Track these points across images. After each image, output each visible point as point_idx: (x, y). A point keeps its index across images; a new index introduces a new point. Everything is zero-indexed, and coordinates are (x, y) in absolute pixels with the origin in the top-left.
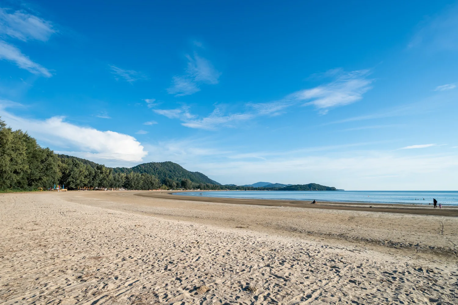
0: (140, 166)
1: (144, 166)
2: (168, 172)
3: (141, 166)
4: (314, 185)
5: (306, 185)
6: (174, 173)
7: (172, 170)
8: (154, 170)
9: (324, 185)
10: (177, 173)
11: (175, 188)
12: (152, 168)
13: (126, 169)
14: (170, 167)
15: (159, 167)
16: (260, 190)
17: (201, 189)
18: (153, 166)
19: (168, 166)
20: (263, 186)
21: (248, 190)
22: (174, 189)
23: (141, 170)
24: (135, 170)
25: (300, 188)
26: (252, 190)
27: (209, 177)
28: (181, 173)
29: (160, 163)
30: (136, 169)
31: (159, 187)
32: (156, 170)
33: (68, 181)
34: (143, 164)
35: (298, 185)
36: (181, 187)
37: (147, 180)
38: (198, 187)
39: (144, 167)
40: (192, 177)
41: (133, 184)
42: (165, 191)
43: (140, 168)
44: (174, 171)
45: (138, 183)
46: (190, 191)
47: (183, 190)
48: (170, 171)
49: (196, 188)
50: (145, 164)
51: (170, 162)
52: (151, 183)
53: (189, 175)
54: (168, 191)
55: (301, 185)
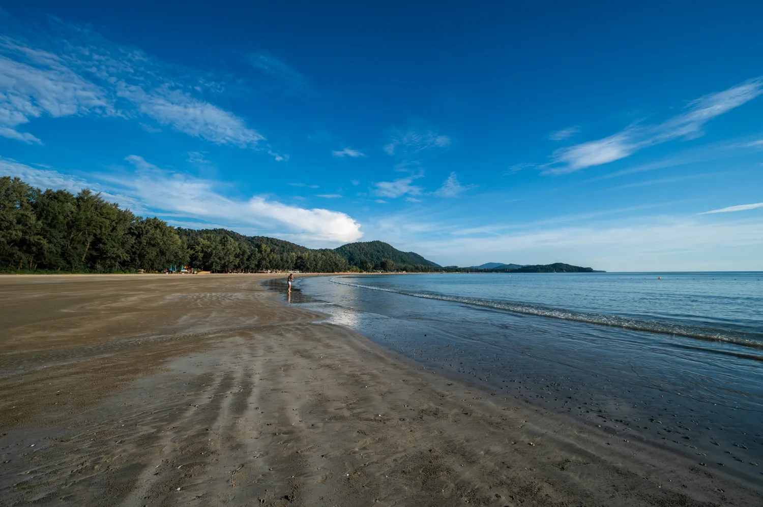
0: (344, 248)
2: (376, 253)
4: (561, 266)
5: (550, 265)
6: (382, 254)
7: (380, 251)
9: (575, 265)
10: (386, 253)
11: (371, 270)
12: (357, 249)
14: (378, 247)
15: (365, 247)
16: (487, 272)
17: (407, 271)
18: (358, 246)
19: (376, 246)
20: (491, 268)
21: (471, 272)
22: (369, 272)
23: (346, 251)
25: (540, 270)
26: (476, 272)
27: (425, 258)
28: (391, 253)
29: (367, 242)
31: (349, 269)
32: (362, 251)
33: (210, 262)
34: (348, 245)
35: (538, 265)
36: (379, 269)
37: (330, 261)
38: (405, 269)
39: (348, 248)
40: (403, 258)
41: (308, 265)
42: (357, 273)
44: (382, 251)
45: (316, 265)
46: (391, 273)
47: (382, 272)
48: (378, 252)
49: (400, 270)
50: (350, 244)
51: (378, 242)
52: (336, 264)
53: (401, 255)
54: (361, 273)
55: (543, 266)
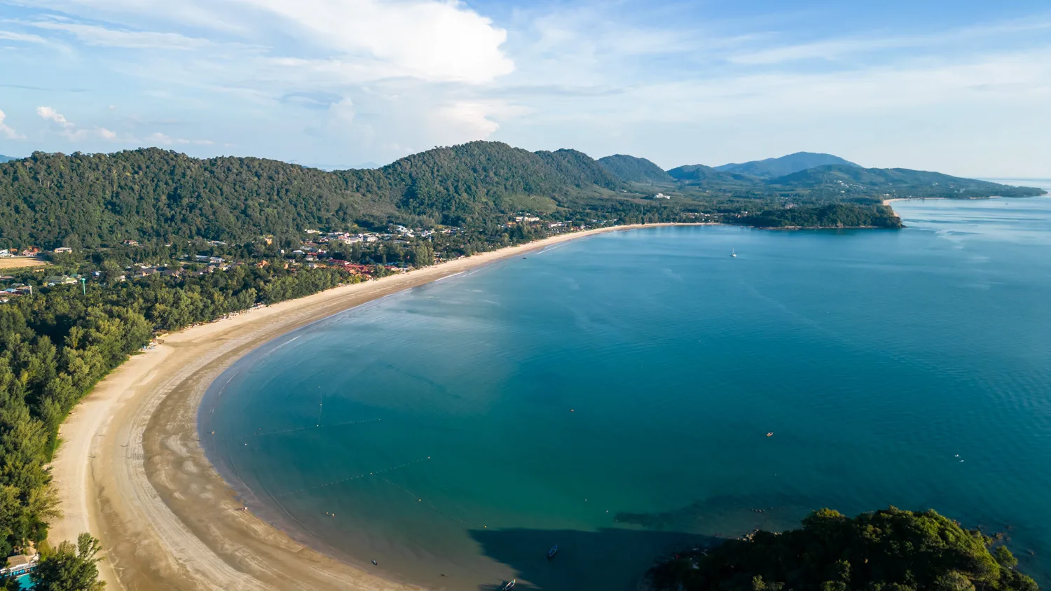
0: (400, 164)
1: (410, 163)
3: (402, 163)
8: (432, 173)
12: (429, 167)
13: (369, 171)
14: (477, 157)
18: (431, 160)
19: (472, 155)
23: (402, 175)
24: (389, 174)
30: (390, 171)
32: (438, 171)
39: (408, 167)
43: (399, 168)
50: (414, 156)
